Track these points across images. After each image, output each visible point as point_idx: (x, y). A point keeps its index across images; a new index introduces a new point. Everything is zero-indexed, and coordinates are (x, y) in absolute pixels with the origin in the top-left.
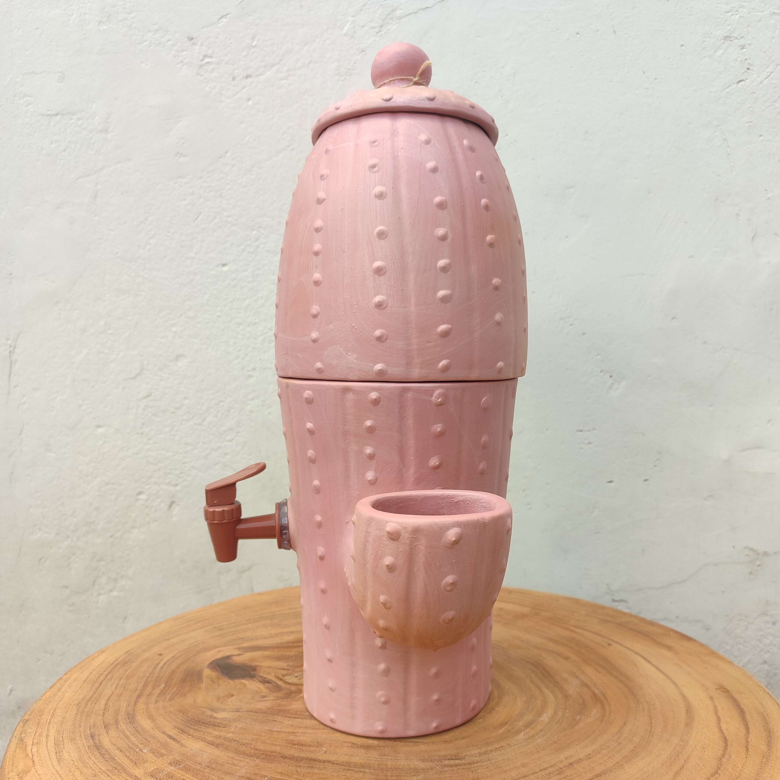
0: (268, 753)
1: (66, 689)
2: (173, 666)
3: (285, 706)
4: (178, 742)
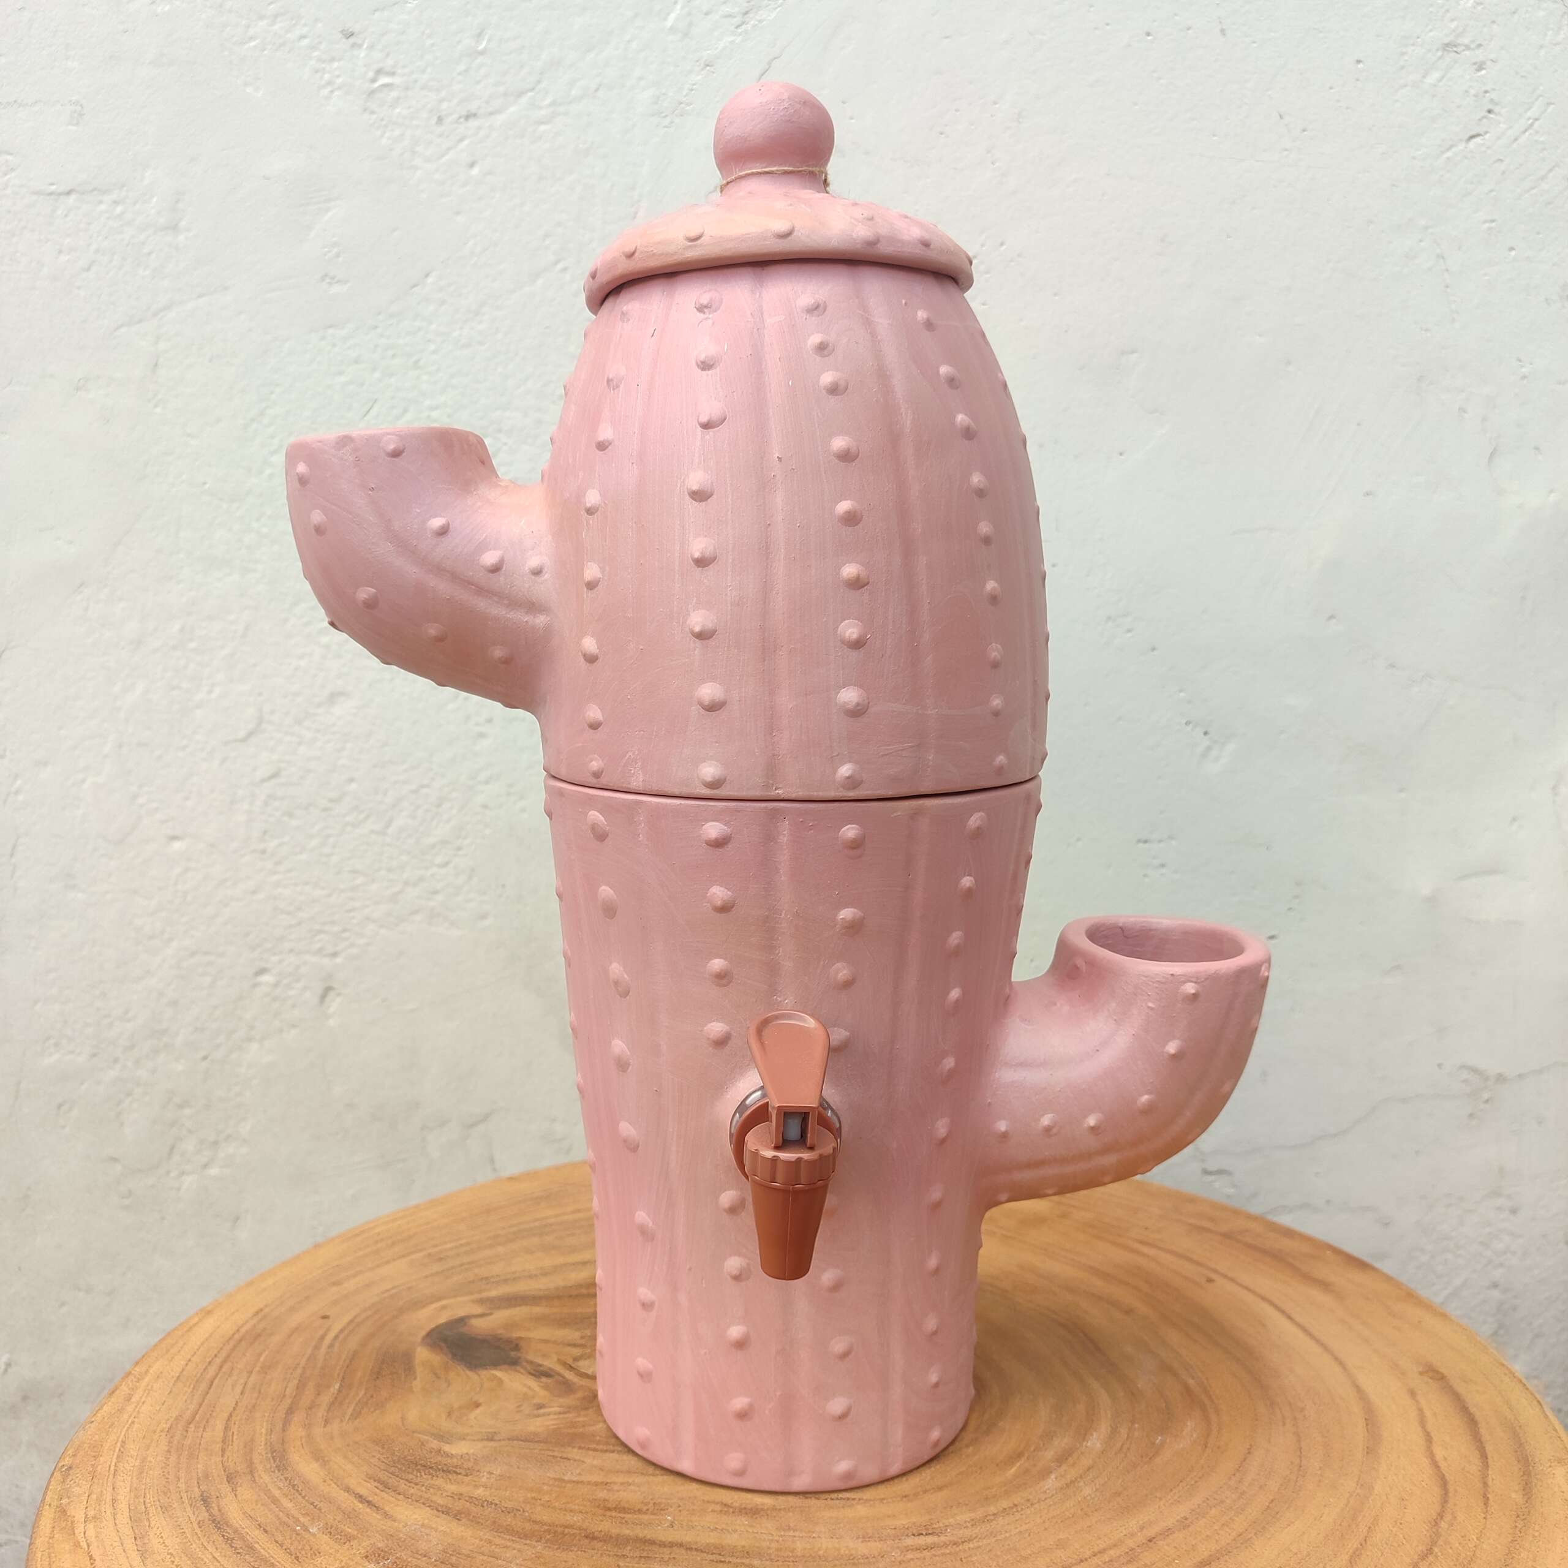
0: (560, 1530)
1: (141, 1398)
2: (353, 1343)
3: (584, 1426)
4: (378, 1508)
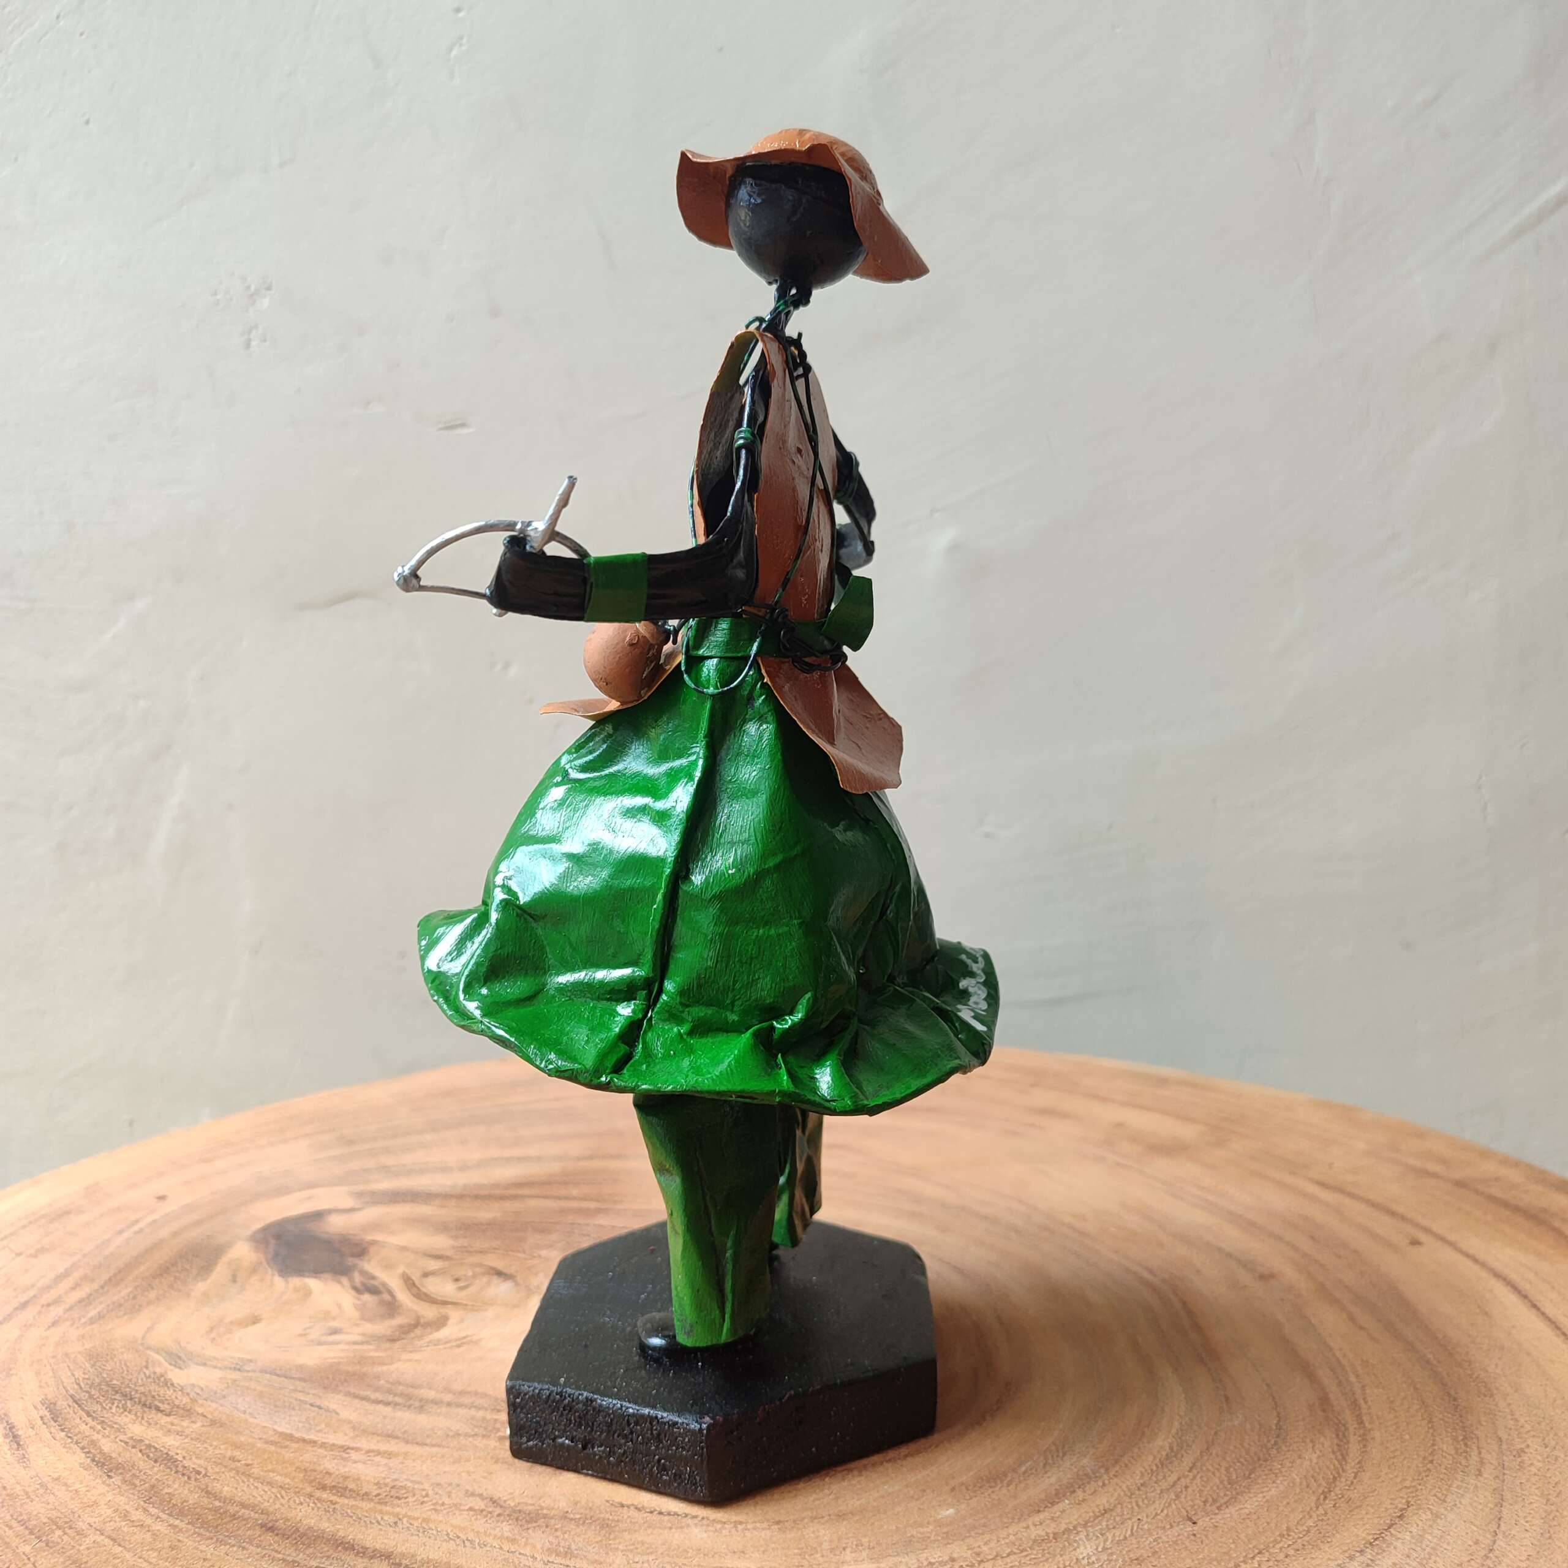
0: (233, 1509)
4: (20, 1447)
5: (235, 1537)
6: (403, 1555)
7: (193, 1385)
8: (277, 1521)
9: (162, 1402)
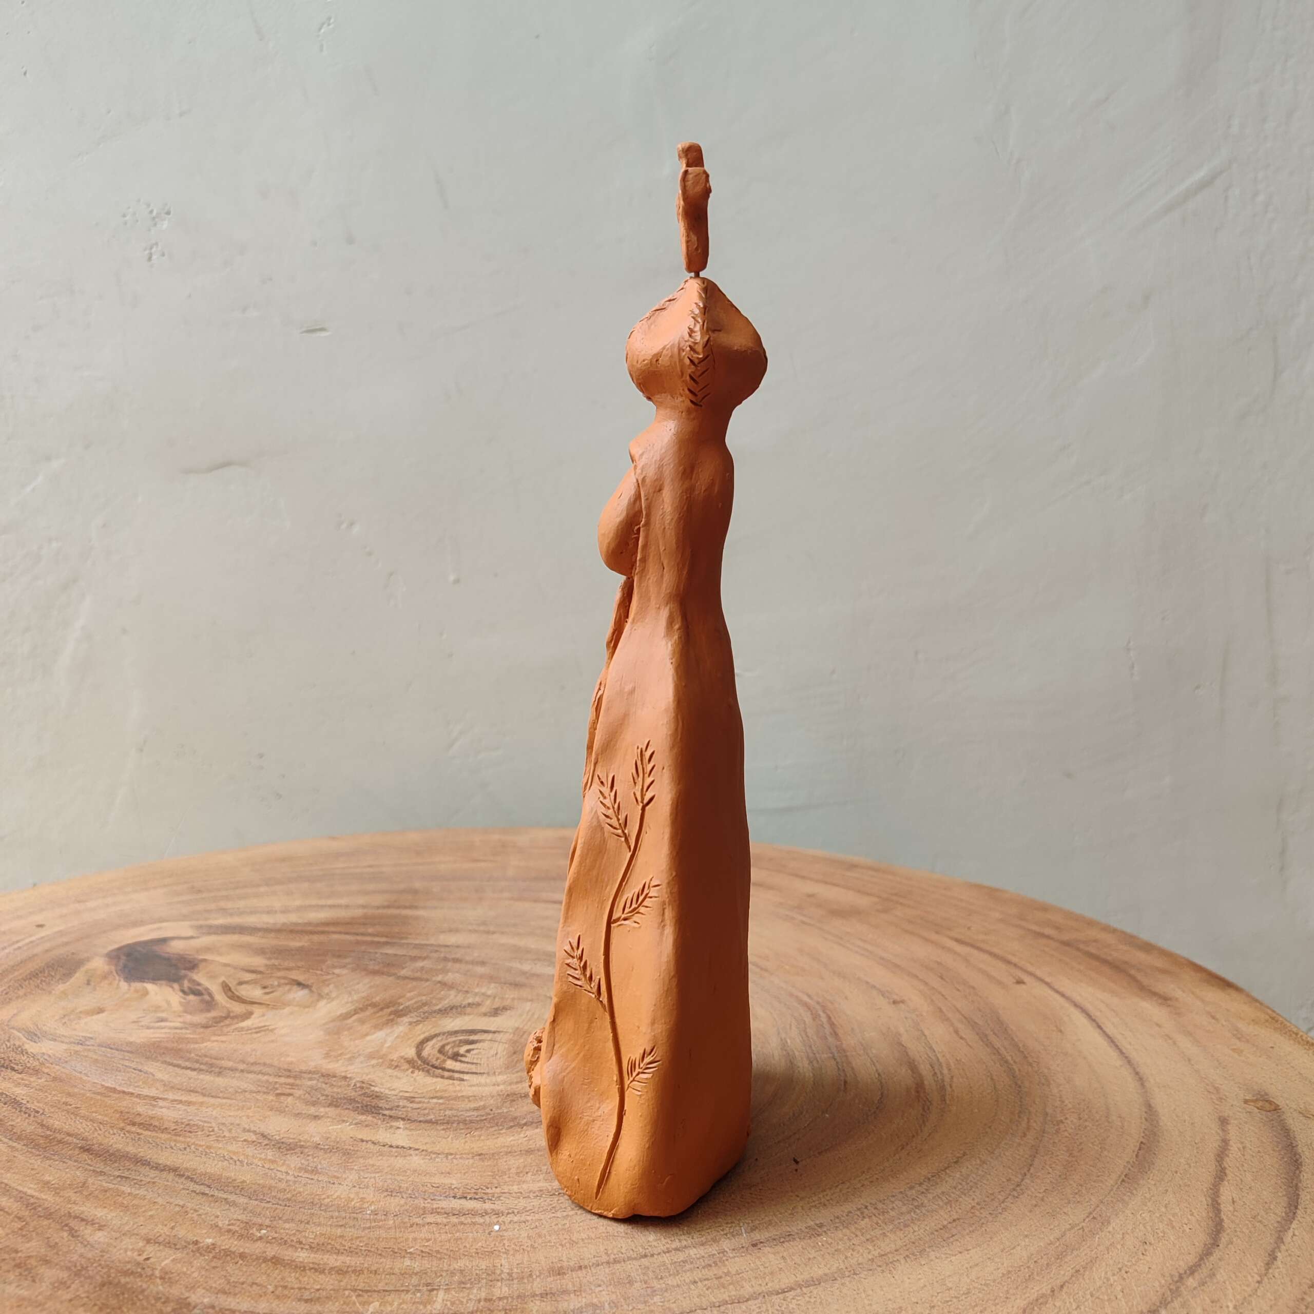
0: (60, 1137)
2: (41, 948)
3: (189, 1042)
5: (58, 1155)
6: (187, 1169)
7: (43, 1054)
8: (93, 1145)
9: (17, 1064)
